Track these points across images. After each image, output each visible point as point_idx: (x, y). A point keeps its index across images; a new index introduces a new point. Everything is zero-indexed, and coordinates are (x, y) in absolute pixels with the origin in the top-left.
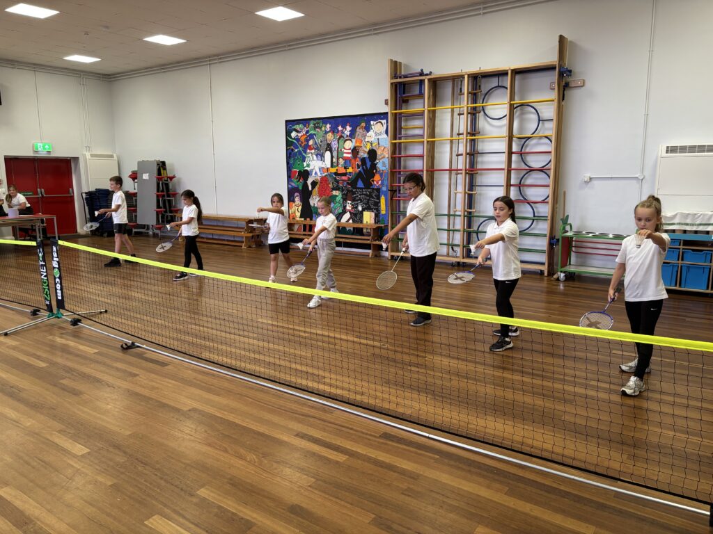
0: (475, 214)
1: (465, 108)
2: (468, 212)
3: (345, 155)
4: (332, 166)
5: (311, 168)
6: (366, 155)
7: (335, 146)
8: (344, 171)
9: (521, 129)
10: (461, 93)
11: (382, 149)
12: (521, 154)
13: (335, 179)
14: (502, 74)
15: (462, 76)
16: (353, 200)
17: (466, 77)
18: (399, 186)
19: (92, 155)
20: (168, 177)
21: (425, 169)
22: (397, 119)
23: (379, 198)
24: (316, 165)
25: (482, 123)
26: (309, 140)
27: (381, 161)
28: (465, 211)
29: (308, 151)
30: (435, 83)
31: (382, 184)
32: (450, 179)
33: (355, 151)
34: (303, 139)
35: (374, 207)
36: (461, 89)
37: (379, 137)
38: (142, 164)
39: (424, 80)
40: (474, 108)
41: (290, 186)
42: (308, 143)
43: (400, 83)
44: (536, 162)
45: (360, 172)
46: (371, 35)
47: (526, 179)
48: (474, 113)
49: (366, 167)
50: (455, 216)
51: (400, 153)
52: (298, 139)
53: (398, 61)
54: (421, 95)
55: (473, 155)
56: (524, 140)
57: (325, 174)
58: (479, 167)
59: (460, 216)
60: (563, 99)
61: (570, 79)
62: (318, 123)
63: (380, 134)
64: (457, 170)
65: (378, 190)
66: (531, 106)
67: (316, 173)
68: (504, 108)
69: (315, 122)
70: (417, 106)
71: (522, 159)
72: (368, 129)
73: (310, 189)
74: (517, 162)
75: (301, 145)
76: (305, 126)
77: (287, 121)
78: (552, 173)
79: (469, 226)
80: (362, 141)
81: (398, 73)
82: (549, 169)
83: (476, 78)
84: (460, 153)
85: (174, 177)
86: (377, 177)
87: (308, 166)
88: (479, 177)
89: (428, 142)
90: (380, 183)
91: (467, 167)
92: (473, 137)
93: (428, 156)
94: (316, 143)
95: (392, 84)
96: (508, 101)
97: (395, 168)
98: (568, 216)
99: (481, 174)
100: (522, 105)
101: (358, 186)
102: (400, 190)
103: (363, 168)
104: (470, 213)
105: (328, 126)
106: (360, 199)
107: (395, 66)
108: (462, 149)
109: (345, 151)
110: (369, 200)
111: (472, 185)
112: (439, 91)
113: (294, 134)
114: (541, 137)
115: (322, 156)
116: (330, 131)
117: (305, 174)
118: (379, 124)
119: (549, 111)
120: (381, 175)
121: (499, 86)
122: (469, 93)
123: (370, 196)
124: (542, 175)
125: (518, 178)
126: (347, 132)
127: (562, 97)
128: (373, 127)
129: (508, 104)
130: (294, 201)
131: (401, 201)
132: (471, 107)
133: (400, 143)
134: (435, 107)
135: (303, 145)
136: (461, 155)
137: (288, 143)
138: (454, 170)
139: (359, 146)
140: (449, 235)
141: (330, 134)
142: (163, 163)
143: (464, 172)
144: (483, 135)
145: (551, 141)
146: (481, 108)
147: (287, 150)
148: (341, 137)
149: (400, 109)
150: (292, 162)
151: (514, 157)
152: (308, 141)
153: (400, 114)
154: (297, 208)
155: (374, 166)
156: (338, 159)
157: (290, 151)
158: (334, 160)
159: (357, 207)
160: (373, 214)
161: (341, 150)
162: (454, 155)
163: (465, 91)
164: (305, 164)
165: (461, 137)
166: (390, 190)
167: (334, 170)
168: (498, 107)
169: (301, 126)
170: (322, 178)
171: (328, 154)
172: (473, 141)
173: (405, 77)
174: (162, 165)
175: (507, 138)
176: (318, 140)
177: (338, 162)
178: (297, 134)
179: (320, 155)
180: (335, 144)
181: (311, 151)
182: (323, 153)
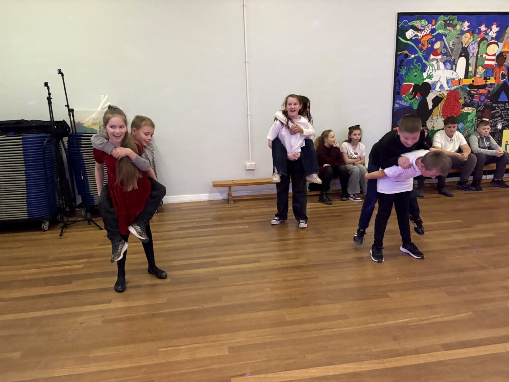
3: (487, 62)
4: (466, 76)
5: (434, 79)
7: (472, 52)
8: (484, 83)
13: (469, 93)
16: (492, 117)
24: (443, 76)
33: (501, 57)
34: (425, 40)
41: (396, 106)
45: (504, 82)
52: (416, 41)
57: (455, 87)
62: (453, 20)
67: (441, 87)
69: (446, 18)
73: (430, 107)
75: (421, 49)
76: (430, 23)
77: (401, 16)
87: (430, 77)
101: (499, 100)
105: (466, 24)
109: (488, 57)
113: (410, 34)
115: (453, 64)
135: (424, 48)
137: (400, 46)
141: (468, 35)
147: (397, 55)
148: (483, 39)
150: (403, 72)
152: (433, 44)
156: (476, 67)
157: (402, 57)
158: (470, 69)
159: (495, 126)
161: (481, 56)
164: (425, 75)
167: (468, 81)
169: (424, 22)
170: (451, 93)
171: (462, 61)
176: (449, 42)
177: (475, 71)
178: (416, 33)
179: (450, 62)
180: (474, 48)
181: (436, 57)
182: (454, 60)
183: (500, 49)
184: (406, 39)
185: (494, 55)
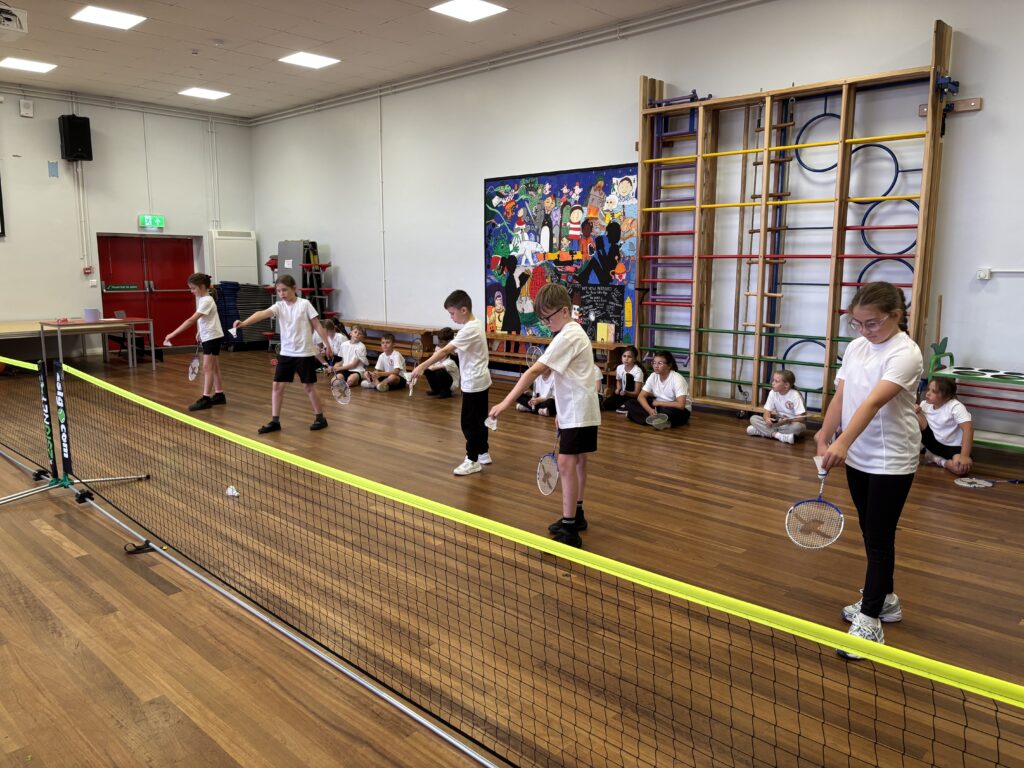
0: (781, 332)
1: (766, 154)
2: (767, 327)
3: (571, 232)
4: (551, 250)
5: (520, 252)
6: (603, 233)
7: (557, 219)
8: (570, 259)
9: (864, 187)
10: (759, 128)
11: (630, 221)
12: (862, 230)
13: (555, 270)
14: (831, 93)
15: (762, 100)
16: (582, 304)
17: (768, 100)
18: (654, 283)
19: (220, 234)
20: (320, 266)
21: (696, 254)
22: (653, 173)
23: (622, 301)
24: (528, 249)
25: (795, 177)
26: (519, 209)
27: (627, 242)
28: (762, 326)
29: (517, 226)
30: (717, 113)
31: (628, 278)
32: (739, 272)
33: (587, 226)
34: (509, 208)
35: (614, 315)
36: (759, 121)
37: (625, 203)
38: (284, 246)
39: (697, 108)
40: (782, 153)
41: (488, 281)
42: (516, 213)
43: (659, 114)
44: (887, 244)
45: (593, 258)
46: (616, 39)
47: (870, 273)
48: (781, 162)
49: (604, 251)
50: (746, 333)
51: (657, 227)
52: (501, 208)
53: (658, 79)
54: (693, 133)
55: (778, 231)
56: (870, 206)
57: (541, 262)
58: (788, 251)
59: (753, 334)
60: (943, 133)
61: (955, 98)
62: (533, 183)
63: (627, 198)
64: (750, 257)
65: (622, 288)
66: (885, 148)
67: (527, 261)
68: (834, 152)
69: (528, 182)
70: (686, 152)
71: (864, 238)
72: (608, 190)
73: (518, 285)
74: (852, 244)
75: (506, 218)
76: (513, 188)
77: (486, 181)
78: (917, 264)
79: (770, 351)
80: (598, 210)
81: (657, 98)
82: (913, 257)
83: (786, 102)
84: (755, 228)
85: (329, 265)
86: (620, 268)
87: (516, 249)
88: (789, 269)
89: (702, 210)
90: (624, 277)
91: (768, 253)
92: (779, 202)
93: (702, 233)
94: (528, 214)
95: (645, 116)
96: (841, 139)
97: (647, 252)
98: (946, 340)
99: (792, 265)
100: (866, 145)
101: (589, 282)
102: (655, 289)
103: (599, 254)
104: (771, 330)
105: (548, 186)
106: (593, 303)
107: (652, 87)
108: (758, 223)
109: (572, 226)
110: (607, 304)
111: (775, 284)
112: (723, 127)
113: (496, 201)
114: (899, 201)
116: (549, 195)
117: (511, 263)
118: (626, 182)
119: (915, 155)
120: (627, 264)
121: (825, 114)
122: (772, 127)
123: (609, 298)
124: (902, 267)
125: (854, 272)
126: (575, 197)
127: (940, 130)
128: (616, 187)
129: (841, 145)
130: (494, 305)
131: (658, 308)
132: (776, 151)
133: (658, 212)
134: (716, 151)
135: (509, 216)
136: (758, 231)
137: (488, 215)
138: (746, 257)
139: (592, 218)
140: (735, 366)
141: (550, 198)
142: (314, 244)
143: (761, 260)
144: (796, 198)
145: (918, 207)
146: (794, 154)
147: (486, 225)
148: (566, 203)
149: (659, 157)
150: (492, 244)
151: (849, 236)
152: (516, 211)
153: (659, 164)
154: (497, 315)
155: (615, 250)
156: (560, 238)
157: (490, 226)
158: (555, 240)
159: (587, 316)
160: (613, 327)
161: (565, 225)
162: (746, 230)
163: (766, 124)
164: (511, 247)
165: (758, 201)
166: (639, 289)
167: (553, 257)
168: (822, 150)
169: (507, 188)
170: (536, 269)
171: (545, 231)
172: (778, 208)
173: (668, 103)
174: (311, 248)
175: (837, 203)
176: (532, 209)
177: (560, 244)
178: (501, 199)
179: (534, 232)
180: (556, 215)
181: (521, 227)
182: (538, 230)
183: (585, 215)
184: (492, 207)
185: (578, 223)
